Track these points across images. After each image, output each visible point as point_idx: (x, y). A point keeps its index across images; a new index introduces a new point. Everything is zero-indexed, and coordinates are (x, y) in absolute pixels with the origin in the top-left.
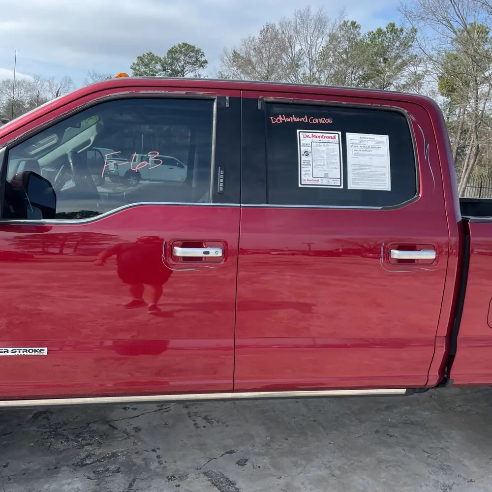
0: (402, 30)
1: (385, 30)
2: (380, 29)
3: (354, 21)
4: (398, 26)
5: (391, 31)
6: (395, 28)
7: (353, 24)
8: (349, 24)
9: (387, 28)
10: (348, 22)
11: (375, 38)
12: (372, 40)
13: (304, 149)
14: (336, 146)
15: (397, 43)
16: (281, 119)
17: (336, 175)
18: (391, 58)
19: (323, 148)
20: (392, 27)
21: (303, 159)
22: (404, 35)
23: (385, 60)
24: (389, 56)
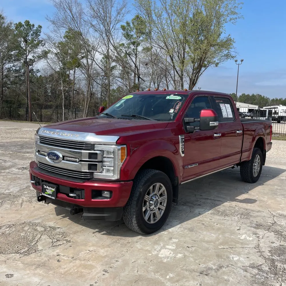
5: (27, 25)
9: (25, 23)
11: (18, 27)
12: (16, 28)
13: (222, 108)
14: (225, 107)
15: (32, 32)
16: (217, 101)
17: (226, 114)
18: (29, 40)
19: (224, 108)
20: (27, 23)
21: (222, 111)
22: (35, 28)
23: (26, 41)
24: (27, 39)
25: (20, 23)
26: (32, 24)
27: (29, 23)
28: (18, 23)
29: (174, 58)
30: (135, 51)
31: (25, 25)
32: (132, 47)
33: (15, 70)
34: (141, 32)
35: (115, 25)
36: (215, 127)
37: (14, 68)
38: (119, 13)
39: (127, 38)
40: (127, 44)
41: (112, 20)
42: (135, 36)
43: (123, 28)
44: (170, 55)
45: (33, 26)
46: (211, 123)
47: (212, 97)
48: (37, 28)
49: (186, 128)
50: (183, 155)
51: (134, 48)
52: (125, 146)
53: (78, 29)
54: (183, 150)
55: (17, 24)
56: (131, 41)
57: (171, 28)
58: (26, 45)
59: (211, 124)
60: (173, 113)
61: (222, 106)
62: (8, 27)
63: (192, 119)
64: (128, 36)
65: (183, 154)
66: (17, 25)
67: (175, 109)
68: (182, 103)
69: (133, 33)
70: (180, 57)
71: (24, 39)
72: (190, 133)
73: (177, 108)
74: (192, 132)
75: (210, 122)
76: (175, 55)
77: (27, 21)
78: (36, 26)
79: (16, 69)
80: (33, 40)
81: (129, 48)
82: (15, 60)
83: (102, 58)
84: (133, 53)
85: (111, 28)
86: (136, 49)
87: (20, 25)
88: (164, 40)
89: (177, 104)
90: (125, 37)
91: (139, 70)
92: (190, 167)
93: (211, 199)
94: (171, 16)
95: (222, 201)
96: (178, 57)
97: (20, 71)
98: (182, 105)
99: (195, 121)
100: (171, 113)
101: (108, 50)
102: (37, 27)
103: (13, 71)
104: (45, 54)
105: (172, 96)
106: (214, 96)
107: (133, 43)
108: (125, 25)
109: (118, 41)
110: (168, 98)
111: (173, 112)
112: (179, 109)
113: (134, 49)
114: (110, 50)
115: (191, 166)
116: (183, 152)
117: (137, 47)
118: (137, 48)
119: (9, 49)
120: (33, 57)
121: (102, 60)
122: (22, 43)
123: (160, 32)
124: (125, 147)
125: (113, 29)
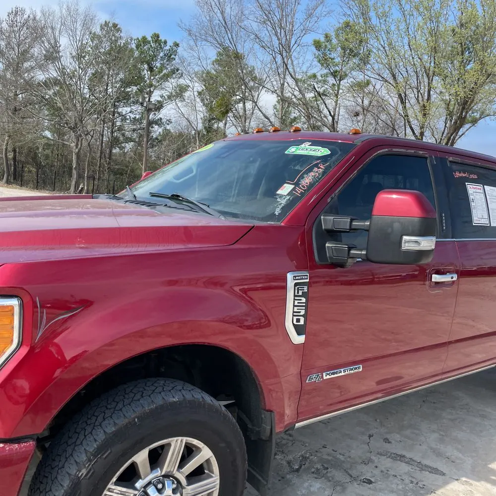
0: (165, 42)
1: (149, 39)
2: (145, 37)
3: (116, 23)
4: (162, 38)
5: (156, 41)
6: (159, 39)
7: (115, 25)
8: (111, 25)
9: (152, 38)
10: (109, 23)
11: (141, 45)
12: (137, 47)
13: (471, 197)
14: (483, 196)
15: (162, 54)
16: (458, 175)
17: (486, 216)
18: (157, 68)
19: (478, 197)
20: (156, 37)
21: (472, 204)
22: (168, 48)
23: (151, 69)
24: (154, 65)
25: (144, 38)
26: (163, 40)
27: (159, 37)
28: (141, 37)
29: (407, 101)
30: (336, 88)
31: (151, 42)
32: (331, 80)
33: (133, 118)
34: (349, 53)
35: (300, 38)
36: (422, 254)
37: (132, 116)
38: (310, 15)
39: (322, 65)
40: (322, 75)
41: (296, 27)
42: (338, 60)
43: (317, 45)
44: (400, 95)
45: (165, 44)
46: (409, 242)
47: (442, 161)
48: (171, 47)
49: (322, 249)
50: (299, 339)
51: (335, 83)
52: (14, 303)
53: (233, 45)
54: (302, 322)
55: (140, 39)
56: (331, 69)
57: (406, 41)
58: (151, 75)
59: (406, 242)
60: (288, 198)
61: (474, 190)
62: (126, 44)
63: (343, 222)
64: (325, 61)
65: (299, 334)
66: (139, 41)
67: (297, 184)
68: (327, 169)
69: (336, 56)
70: (420, 99)
71: (148, 65)
72: (334, 265)
73: (307, 180)
74: (342, 265)
75: (405, 238)
76: (411, 96)
77: (155, 34)
78: (170, 43)
79: (135, 117)
80: (163, 67)
81: (325, 82)
82: (134, 103)
83: (277, 102)
84: (331, 91)
85: (293, 42)
86: (339, 86)
87: (144, 40)
88: (390, 65)
89: (310, 170)
90: (319, 61)
91: (337, 122)
92: (328, 377)
93: (410, 462)
94: (408, 16)
95: (444, 474)
96: (418, 99)
97: (141, 120)
98: (324, 173)
99: (353, 227)
100: (281, 196)
101: (283, 85)
102: (172, 45)
103: (131, 121)
104: (180, 92)
105: (306, 145)
106: (451, 159)
107: (334, 74)
108: (322, 39)
109: (304, 69)
110: (293, 150)
111: (288, 194)
112: (311, 185)
113: (334, 85)
114: (286, 84)
115: (333, 374)
116: (299, 330)
117: (340, 80)
118: (340, 83)
119: (126, 83)
120: (162, 96)
121: (276, 105)
122: (145, 71)
123: (384, 48)
124: (12, 307)
125: (296, 45)
